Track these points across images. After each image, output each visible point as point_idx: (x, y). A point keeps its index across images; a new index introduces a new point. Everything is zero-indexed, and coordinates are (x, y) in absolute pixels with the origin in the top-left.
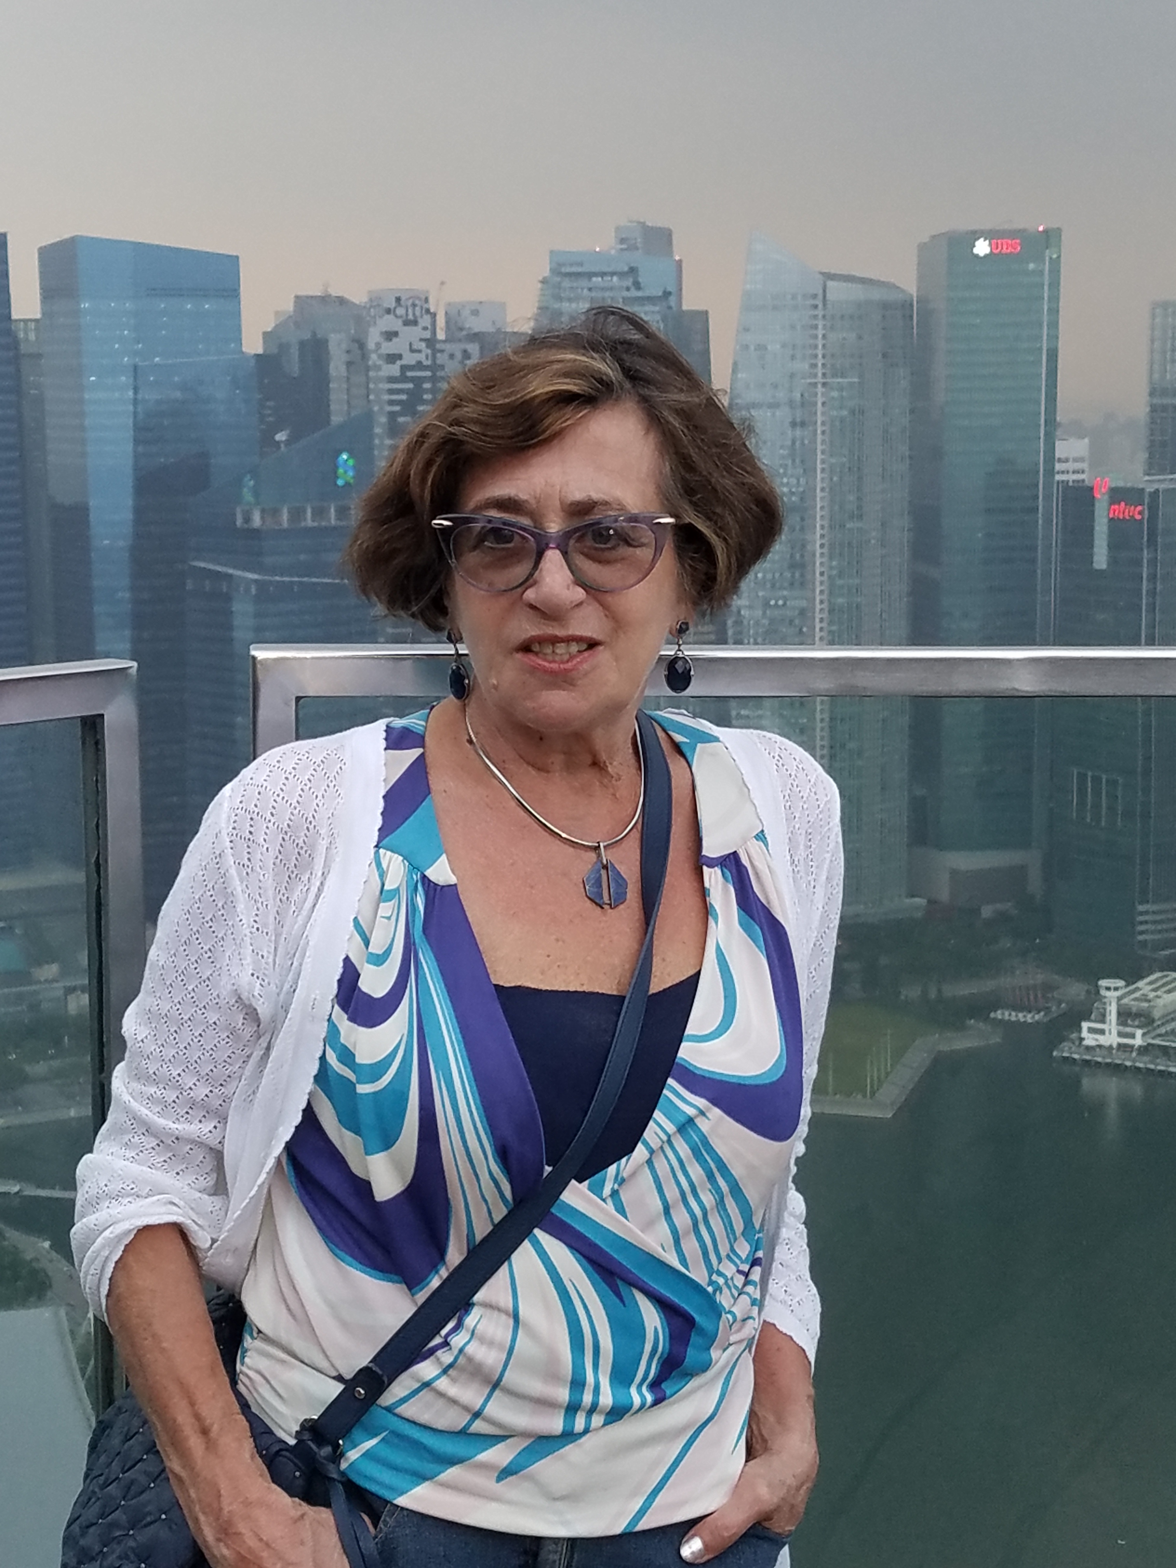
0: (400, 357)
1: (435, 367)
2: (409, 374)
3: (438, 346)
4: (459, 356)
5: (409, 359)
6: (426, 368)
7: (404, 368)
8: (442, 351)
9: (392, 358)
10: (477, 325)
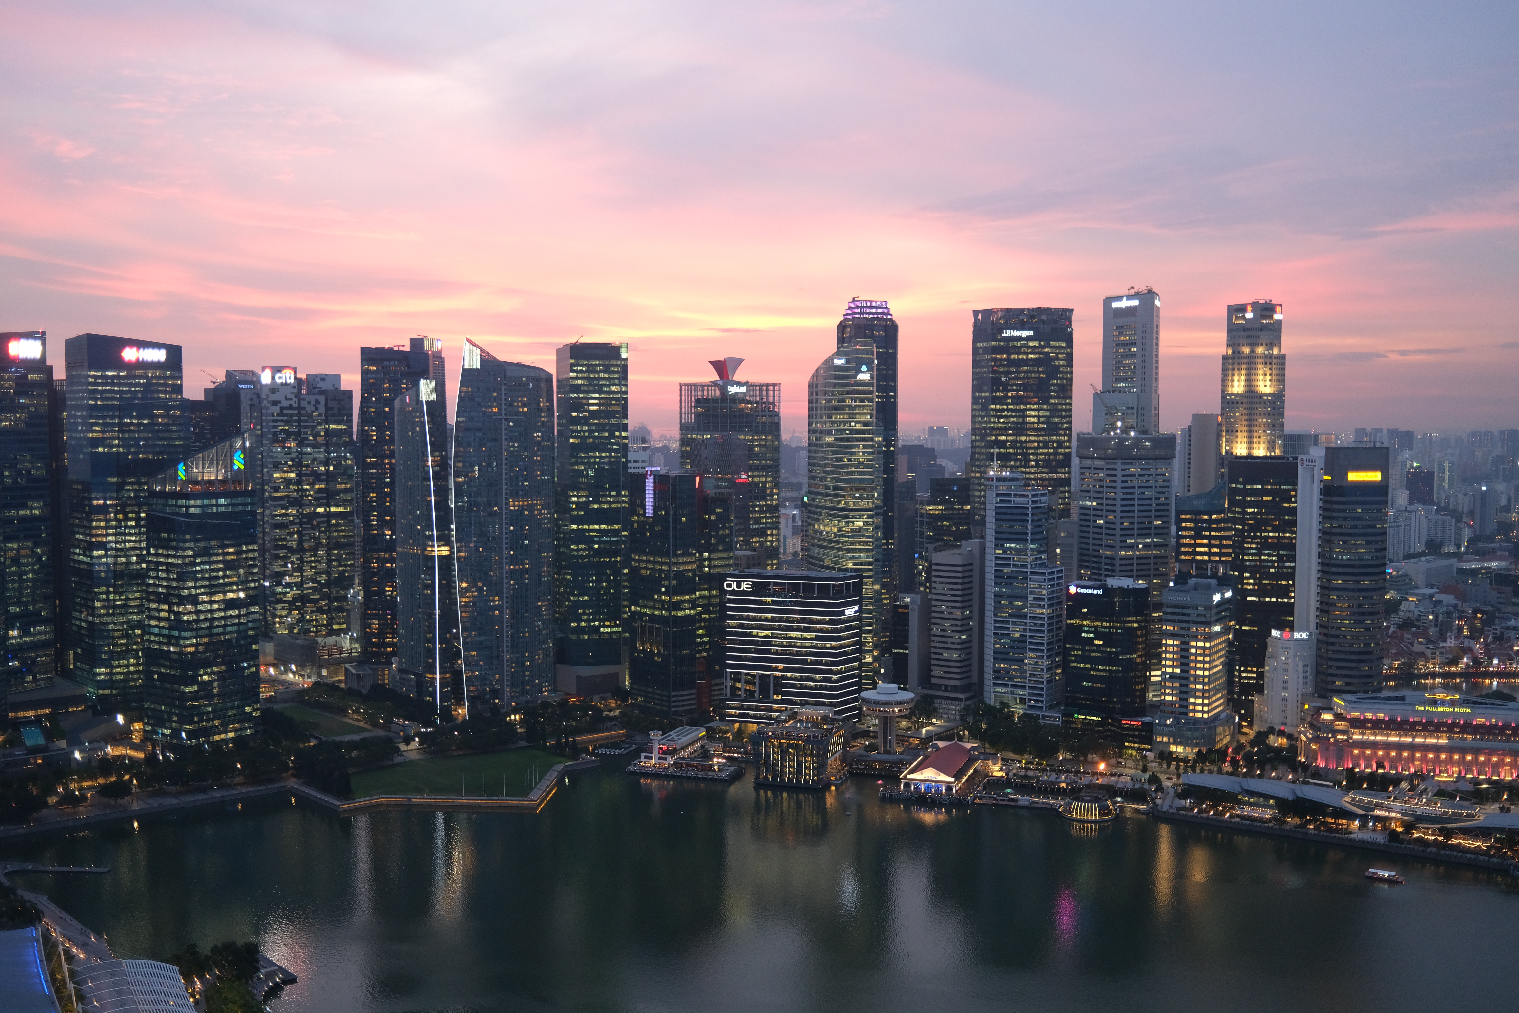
0: (280, 402)
1: (299, 408)
2: (285, 411)
3: (302, 397)
4: (313, 403)
5: (285, 404)
6: (295, 408)
7: (282, 409)
8: (304, 399)
9: (275, 403)
10: (323, 386)
